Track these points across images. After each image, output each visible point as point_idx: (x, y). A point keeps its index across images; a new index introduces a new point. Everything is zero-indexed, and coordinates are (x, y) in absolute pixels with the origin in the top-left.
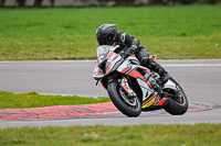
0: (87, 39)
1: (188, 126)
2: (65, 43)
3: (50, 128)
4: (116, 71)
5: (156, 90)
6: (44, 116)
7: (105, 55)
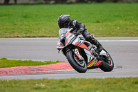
0: (37, 24)
1: (100, 79)
2: (23, 27)
3: (15, 80)
4: (71, 44)
5: (96, 56)
6: (11, 73)
7: (65, 34)
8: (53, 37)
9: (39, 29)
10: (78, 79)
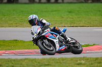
2: (69, 19)
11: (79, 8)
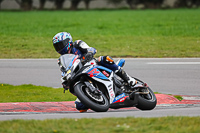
2: (99, 42)
8: (141, 57)
9: (121, 45)
10: (178, 118)
11: (120, 20)
